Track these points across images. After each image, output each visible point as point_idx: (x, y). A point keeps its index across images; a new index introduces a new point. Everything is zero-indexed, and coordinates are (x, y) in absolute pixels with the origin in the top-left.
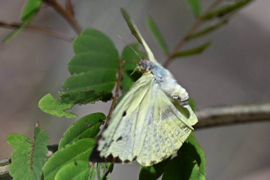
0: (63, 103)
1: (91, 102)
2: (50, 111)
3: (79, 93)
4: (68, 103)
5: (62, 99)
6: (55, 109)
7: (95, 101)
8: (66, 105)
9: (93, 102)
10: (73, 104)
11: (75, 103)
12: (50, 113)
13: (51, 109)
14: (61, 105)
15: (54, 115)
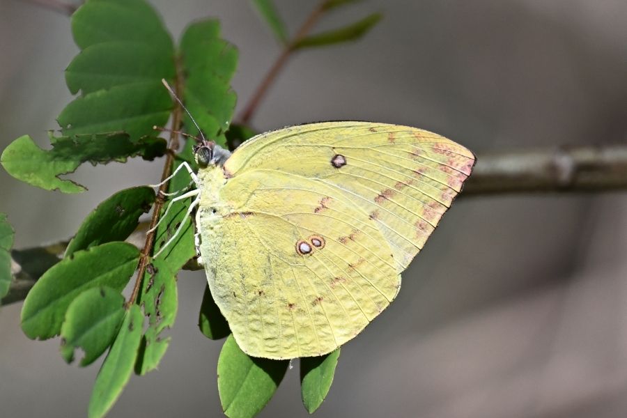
0: (56, 159)
1: (119, 160)
2: (26, 175)
3: (94, 138)
4: (67, 159)
5: (55, 150)
6: (38, 171)
7: (126, 157)
8: (62, 163)
9: (123, 160)
10: (78, 163)
11: (83, 161)
12: (27, 180)
13: (28, 172)
14: (52, 163)
15: (34, 185)
